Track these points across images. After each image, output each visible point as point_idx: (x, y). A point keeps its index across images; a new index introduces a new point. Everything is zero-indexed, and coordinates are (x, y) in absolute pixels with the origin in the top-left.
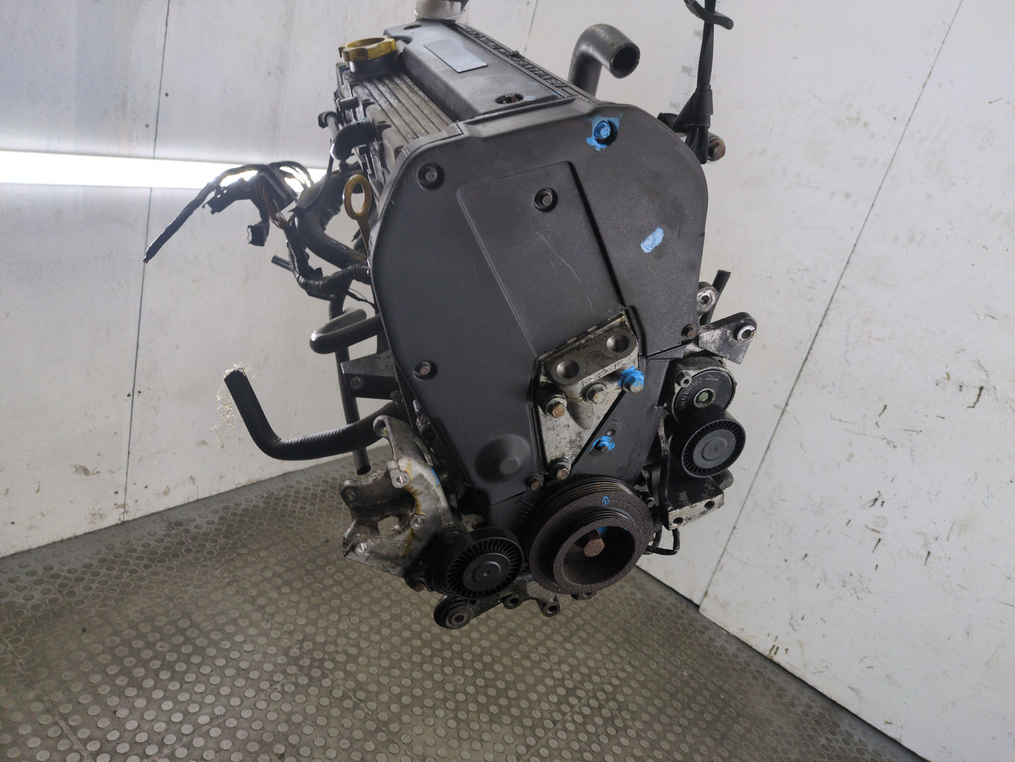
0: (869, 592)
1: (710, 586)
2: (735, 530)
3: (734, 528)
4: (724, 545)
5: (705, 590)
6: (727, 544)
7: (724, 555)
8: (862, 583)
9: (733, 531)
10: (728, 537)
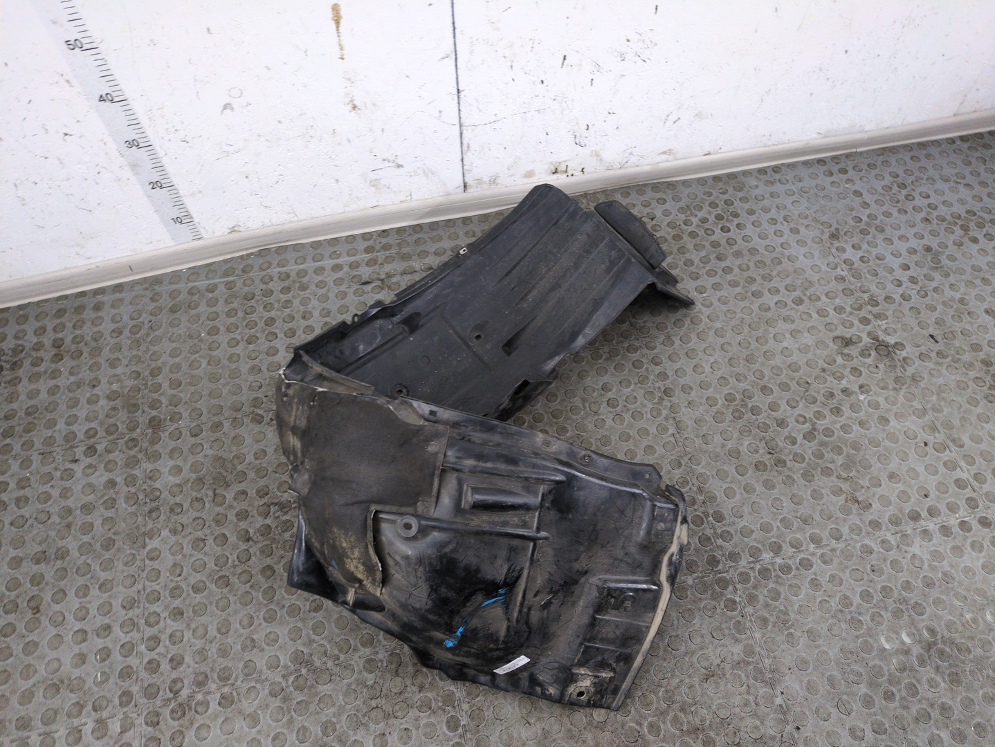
0: (656, 44)
1: (466, 175)
2: (462, 95)
3: (458, 91)
4: (457, 122)
5: (463, 185)
6: (460, 118)
7: (465, 133)
8: (643, 41)
9: (459, 97)
10: (457, 108)
